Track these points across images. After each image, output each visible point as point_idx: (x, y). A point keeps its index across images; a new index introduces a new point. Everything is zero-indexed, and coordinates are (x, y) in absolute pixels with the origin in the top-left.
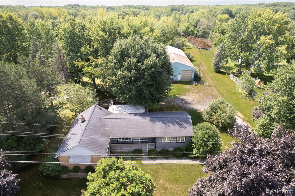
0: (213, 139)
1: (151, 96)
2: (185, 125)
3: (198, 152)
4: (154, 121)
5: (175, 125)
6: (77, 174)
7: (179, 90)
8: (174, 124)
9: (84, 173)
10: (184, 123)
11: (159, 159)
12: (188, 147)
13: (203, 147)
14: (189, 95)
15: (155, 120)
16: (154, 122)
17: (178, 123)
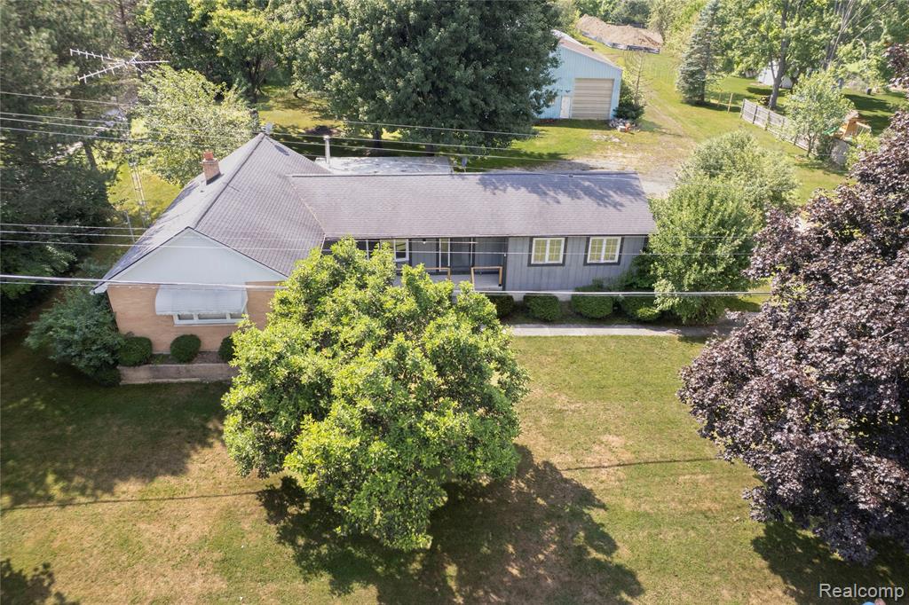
0: (737, 232)
1: (482, 103)
2: (616, 198)
3: (673, 291)
4: (498, 185)
5: (579, 198)
6: (189, 366)
7: (568, 141)
8: (572, 194)
9: (218, 362)
10: (615, 192)
11: (518, 326)
12: (632, 281)
13: (700, 264)
14: (605, 157)
15: (499, 181)
16: (496, 188)
17: (589, 192)
